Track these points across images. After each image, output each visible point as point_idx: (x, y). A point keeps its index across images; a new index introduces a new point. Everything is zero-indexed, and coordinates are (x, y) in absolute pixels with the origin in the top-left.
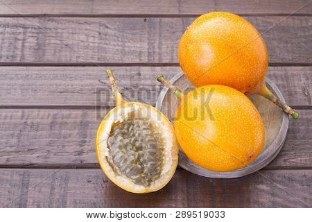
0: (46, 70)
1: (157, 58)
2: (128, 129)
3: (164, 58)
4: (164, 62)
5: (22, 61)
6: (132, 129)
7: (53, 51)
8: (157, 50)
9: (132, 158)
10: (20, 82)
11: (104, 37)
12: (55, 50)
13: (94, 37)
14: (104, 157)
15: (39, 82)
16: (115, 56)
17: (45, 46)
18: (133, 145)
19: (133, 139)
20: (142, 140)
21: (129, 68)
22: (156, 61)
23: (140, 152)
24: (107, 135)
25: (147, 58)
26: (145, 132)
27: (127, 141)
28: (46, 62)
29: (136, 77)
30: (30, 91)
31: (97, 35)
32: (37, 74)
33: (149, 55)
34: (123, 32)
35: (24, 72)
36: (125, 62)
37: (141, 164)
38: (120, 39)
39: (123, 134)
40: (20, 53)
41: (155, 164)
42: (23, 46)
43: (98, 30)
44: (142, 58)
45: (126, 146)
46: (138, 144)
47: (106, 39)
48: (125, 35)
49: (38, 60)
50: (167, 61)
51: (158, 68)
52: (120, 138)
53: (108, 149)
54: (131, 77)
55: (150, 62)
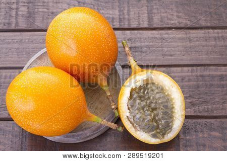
0: (37, 35)
1: (127, 23)
2: (144, 93)
3: (132, 23)
4: (132, 26)
5: (17, 28)
6: (147, 93)
7: (41, 19)
8: (127, 16)
9: (149, 118)
10: (16, 46)
12: (43, 18)
14: (125, 117)
15: (31, 46)
17: (34, 14)
18: (149, 107)
19: (148, 102)
20: (156, 103)
22: (126, 26)
23: (155, 112)
24: (127, 99)
25: (118, 23)
26: (158, 96)
27: (144, 103)
28: (36, 28)
30: (24, 54)
32: (29, 39)
33: (120, 20)
35: (18, 38)
37: (156, 122)
39: (140, 97)
40: (15, 20)
41: (167, 122)
42: (17, 14)
44: (115, 24)
45: (143, 108)
46: (153, 105)
49: (29, 26)
50: (135, 26)
51: (128, 32)
52: (138, 101)
53: (129, 111)
55: (121, 27)
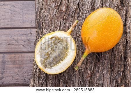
11: (13, 12)
13: (8, 13)
16: (19, 23)
21: (26, 30)
29: (29, 35)
31: (10, 11)
34: (23, 9)
36: (24, 27)
38: (21, 14)
43: (10, 8)
47: (14, 14)
48: (24, 11)
54: (27, 35)
